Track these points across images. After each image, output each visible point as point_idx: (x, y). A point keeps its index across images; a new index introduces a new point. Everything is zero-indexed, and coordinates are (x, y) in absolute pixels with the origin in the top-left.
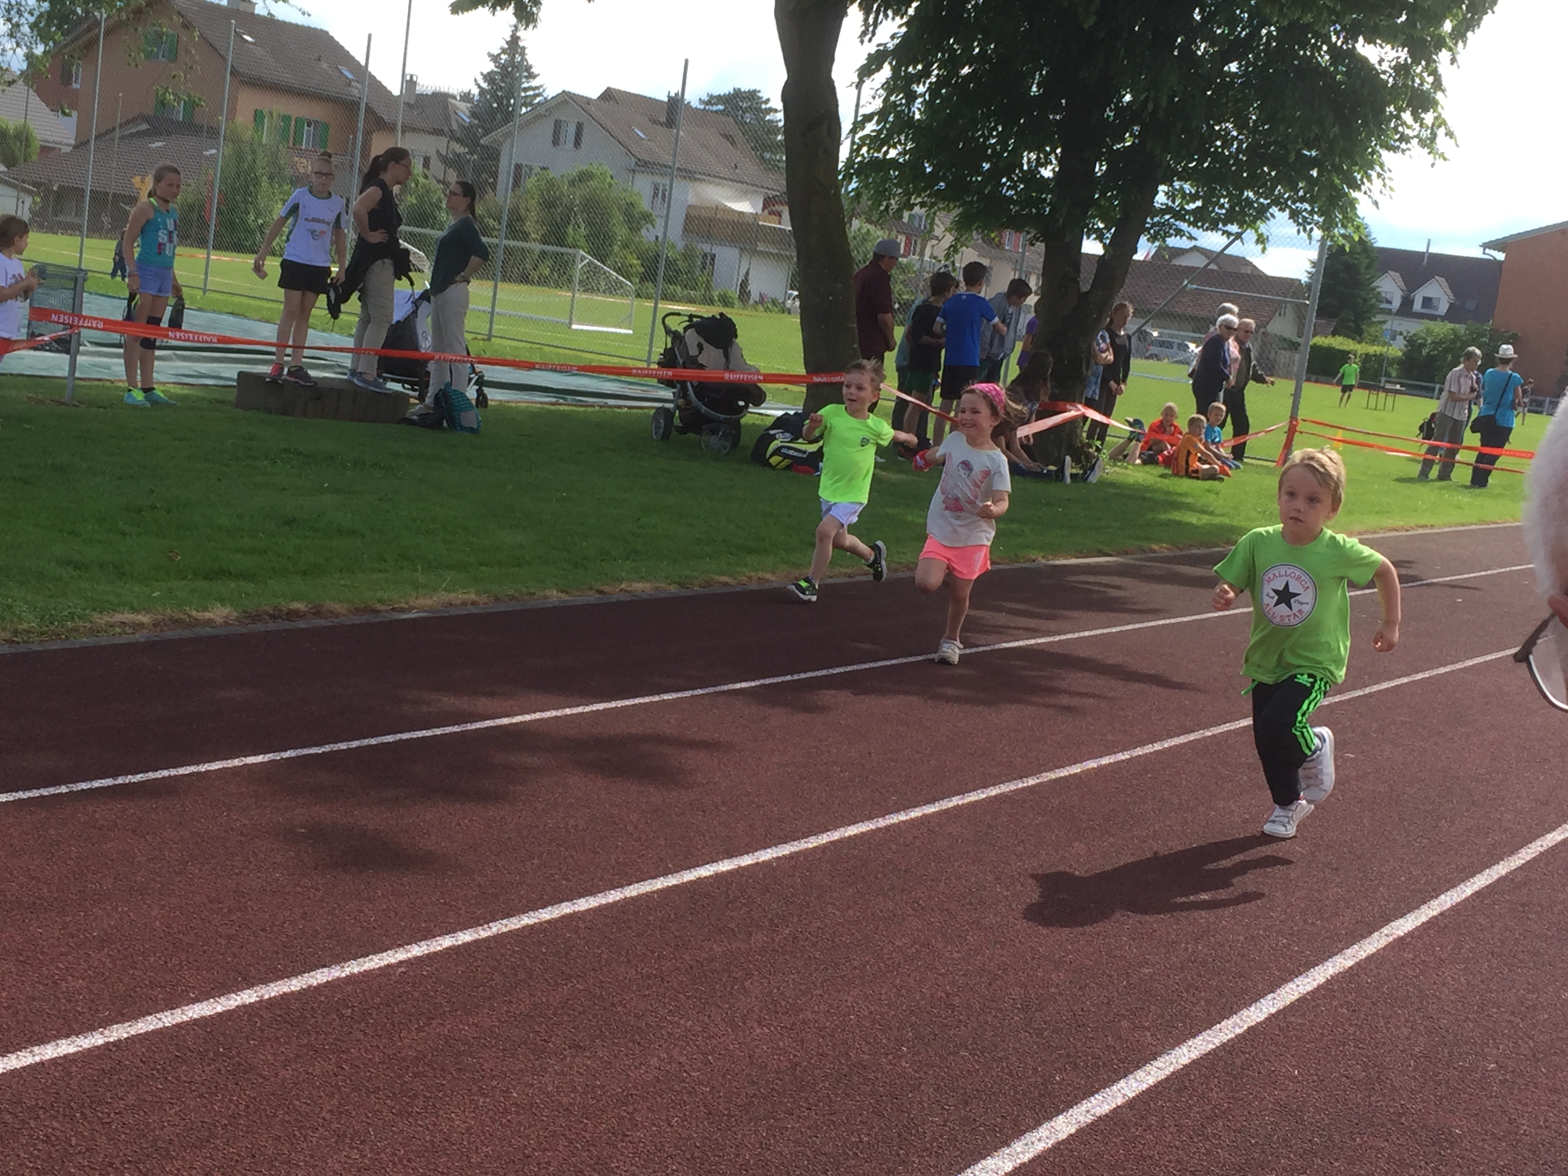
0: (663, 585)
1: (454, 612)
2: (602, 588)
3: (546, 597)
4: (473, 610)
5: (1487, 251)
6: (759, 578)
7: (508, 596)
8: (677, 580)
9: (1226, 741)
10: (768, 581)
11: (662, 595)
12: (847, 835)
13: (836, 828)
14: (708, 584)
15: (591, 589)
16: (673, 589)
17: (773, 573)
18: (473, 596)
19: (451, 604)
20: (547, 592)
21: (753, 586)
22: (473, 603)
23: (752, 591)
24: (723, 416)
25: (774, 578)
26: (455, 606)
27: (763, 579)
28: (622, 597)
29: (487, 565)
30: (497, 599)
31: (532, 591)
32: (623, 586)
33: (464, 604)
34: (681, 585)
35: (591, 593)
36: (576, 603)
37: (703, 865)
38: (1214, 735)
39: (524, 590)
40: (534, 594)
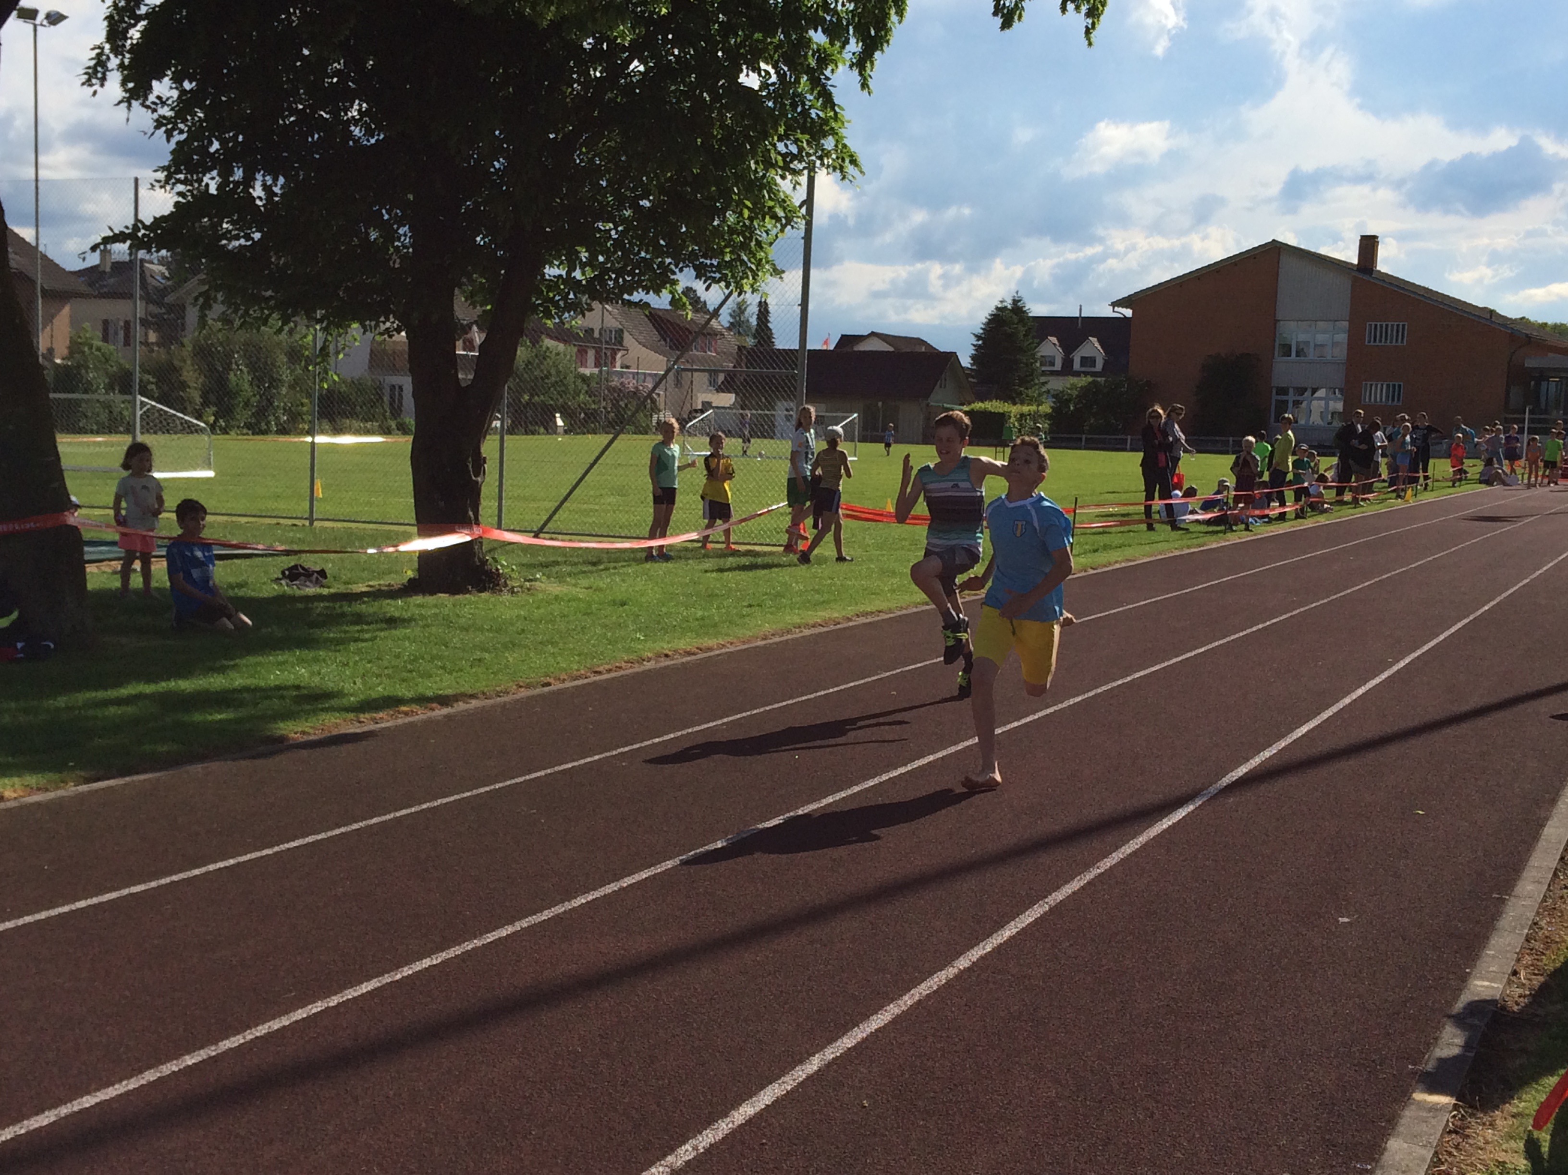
5: (1116, 309)
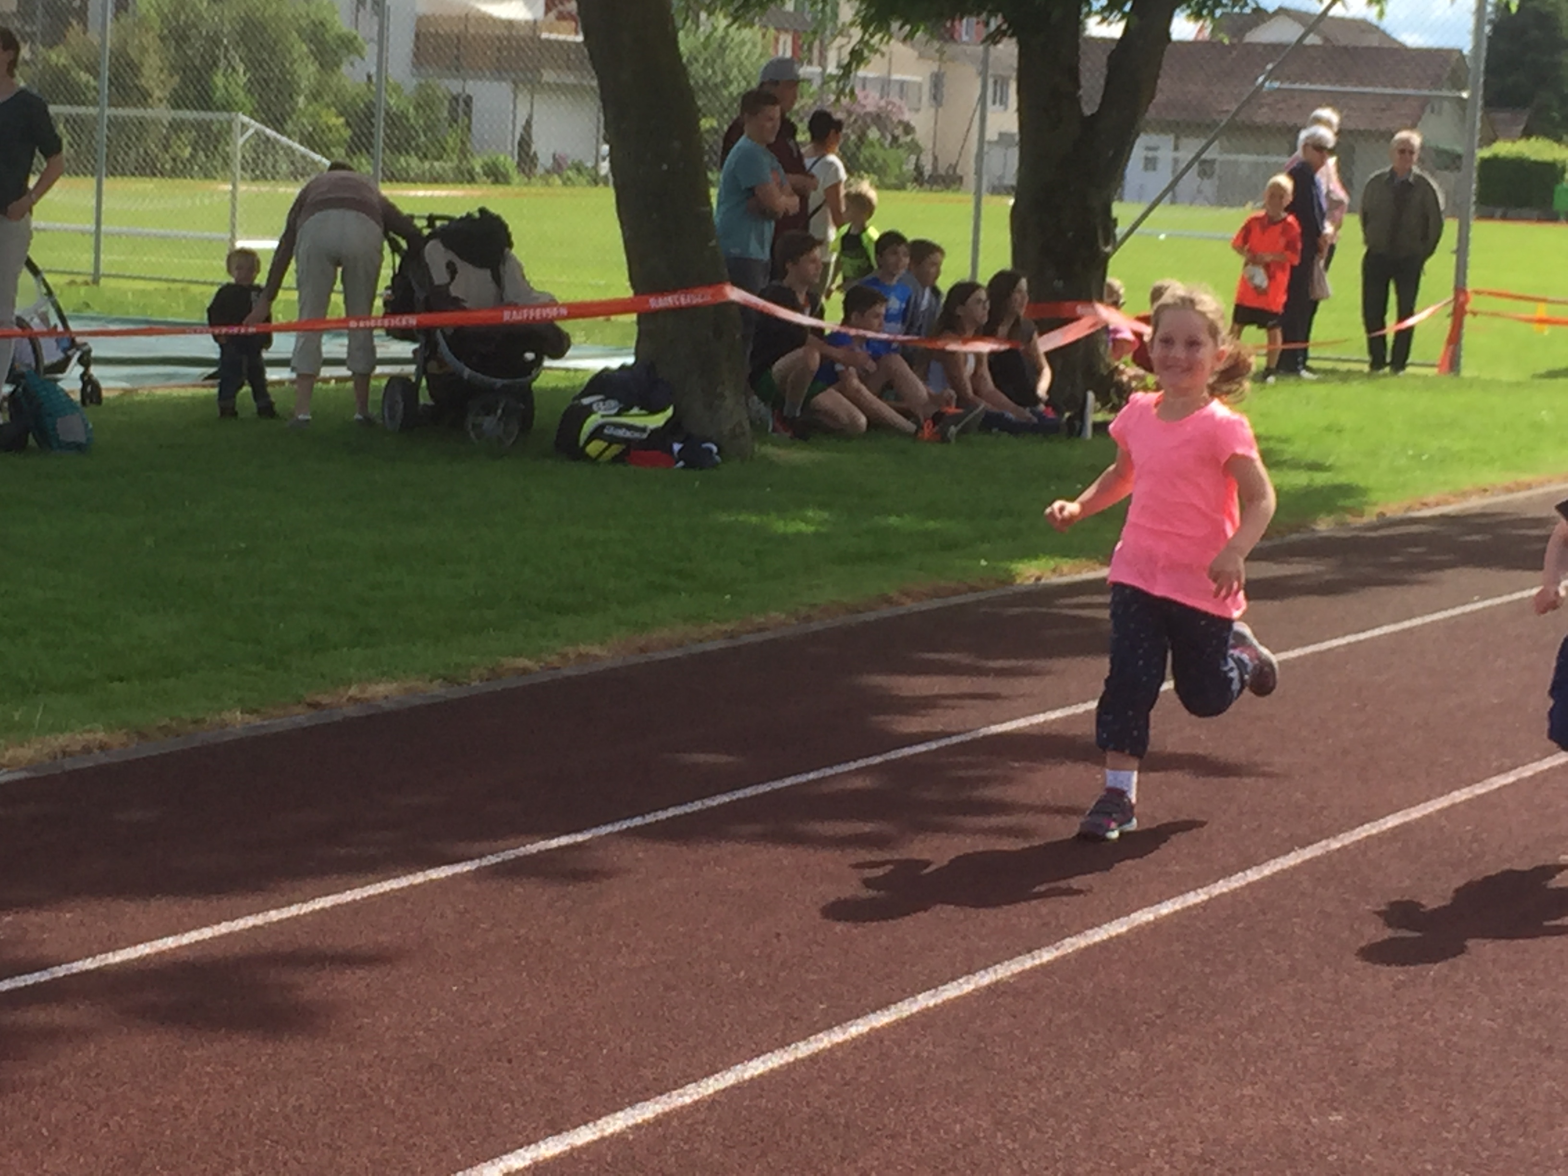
0: (420, 684)
1: (69, 765)
2: (318, 698)
3: (224, 725)
4: (103, 759)
6: (580, 655)
7: (160, 728)
8: (442, 672)
9: (1364, 854)
10: (596, 658)
11: (417, 702)
12: (747, 1076)
13: (727, 1066)
14: (495, 674)
15: (299, 703)
16: (437, 690)
17: (601, 644)
18: (101, 735)
19: (64, 753)
20: (226, 716)
21: (570, 671)
22: (103, 747)
23: (568, 678)
24: (499, 382)
25: (605, 653)
26: (71, 754)
27: (587, 655)
28: (351, 711)
29: (121, 680)
30: (142, 735)
31: (200, 716)
32: (353, 691)
33: (87, 750)
34: (449, 680)
35: (299, 709)
36: (274, 730)
37: (512, 1150)
38: (1344, 848)
39: (186, 716)
40: (203, 720)
